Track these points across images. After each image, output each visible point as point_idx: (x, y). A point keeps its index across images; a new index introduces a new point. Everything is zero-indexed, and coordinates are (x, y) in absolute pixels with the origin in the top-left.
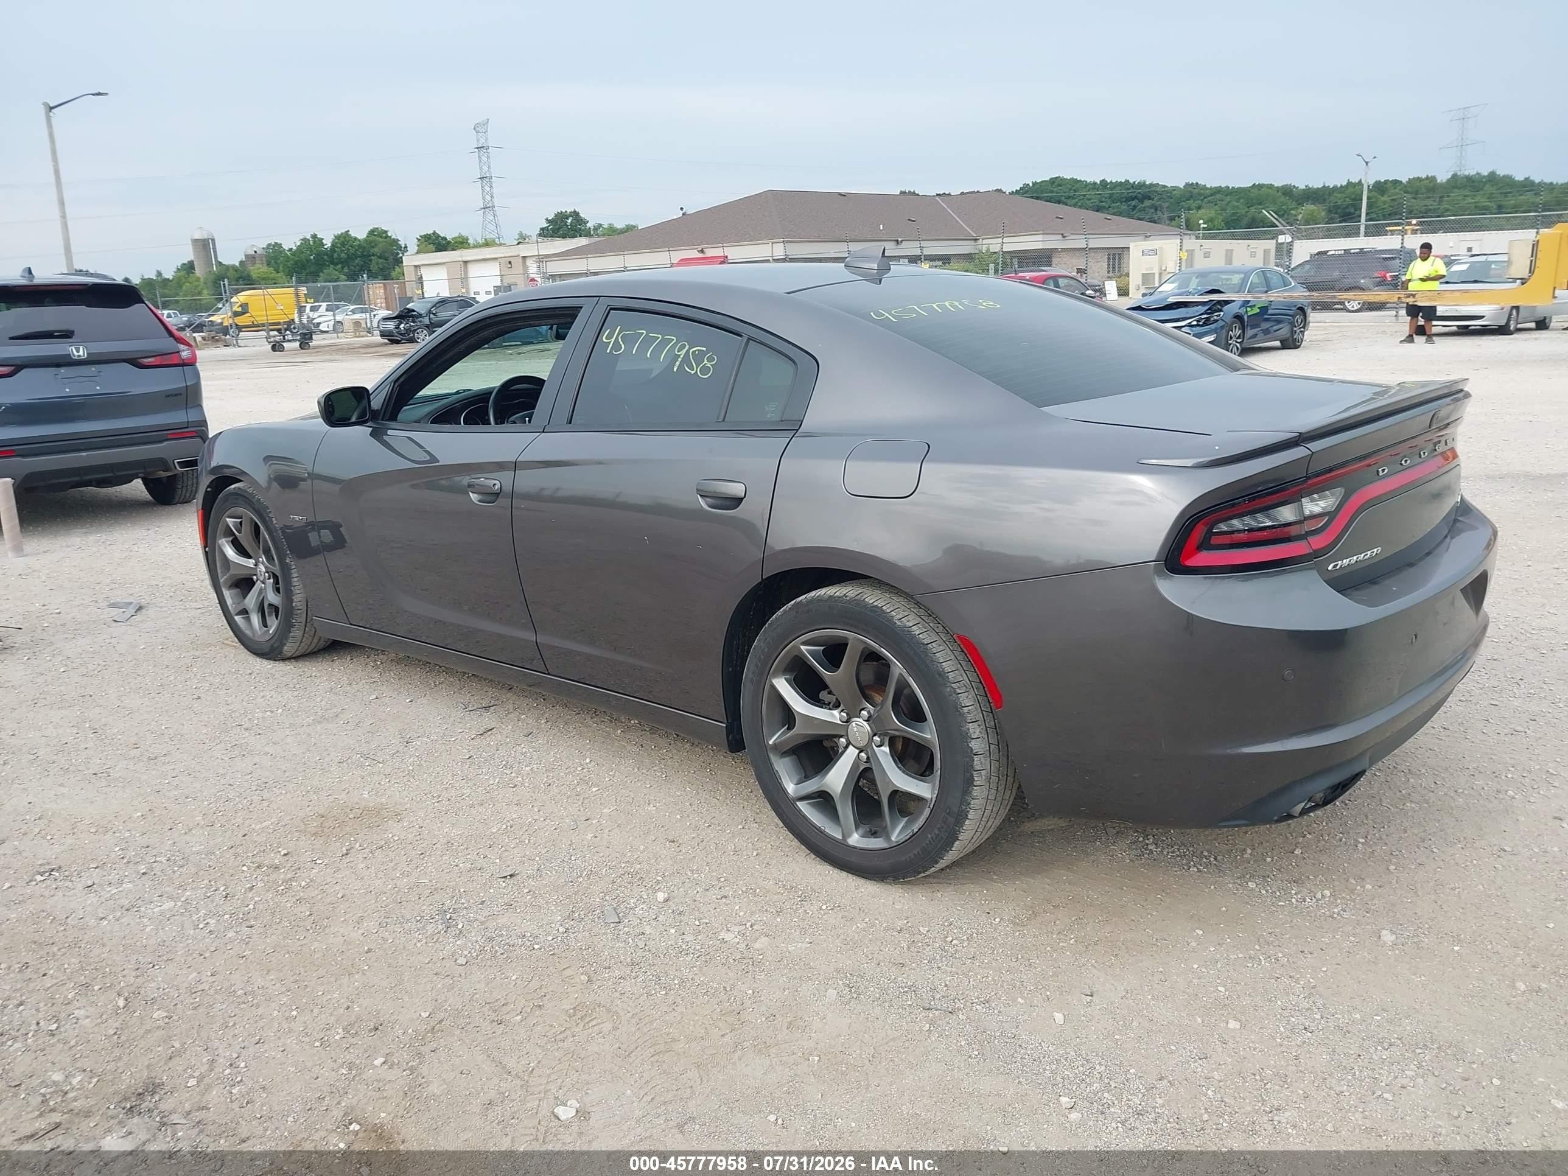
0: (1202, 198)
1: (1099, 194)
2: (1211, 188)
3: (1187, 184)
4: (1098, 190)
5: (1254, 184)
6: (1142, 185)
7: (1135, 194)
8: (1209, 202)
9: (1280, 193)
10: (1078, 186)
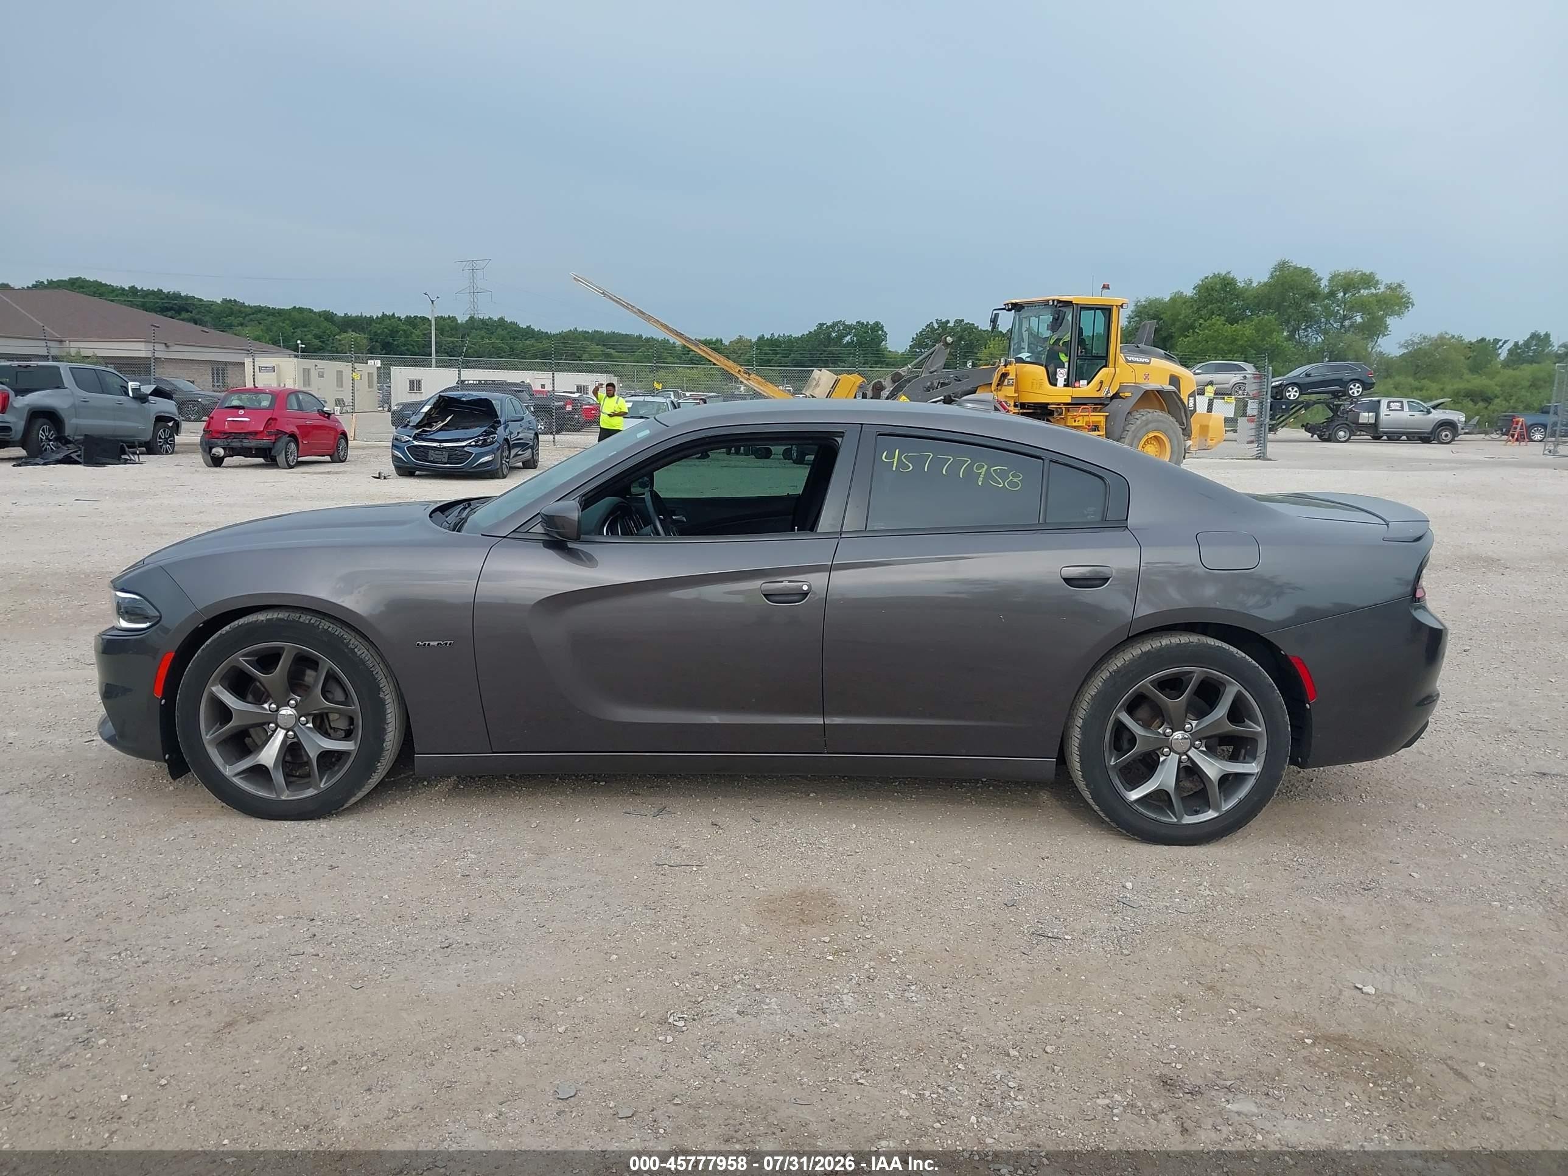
0: (243, 315)
1: (128, 301)
2: (249, 306)
3: (225, 300)
4: (128, 297)
5: (295, 307)
6: (177, 296)
7: (171, 305)
8: (251, 320)
9: (322, 319)
10: (103, 289)
